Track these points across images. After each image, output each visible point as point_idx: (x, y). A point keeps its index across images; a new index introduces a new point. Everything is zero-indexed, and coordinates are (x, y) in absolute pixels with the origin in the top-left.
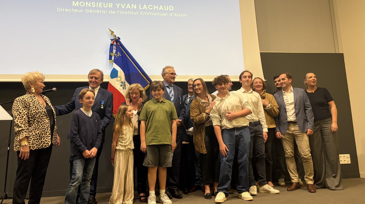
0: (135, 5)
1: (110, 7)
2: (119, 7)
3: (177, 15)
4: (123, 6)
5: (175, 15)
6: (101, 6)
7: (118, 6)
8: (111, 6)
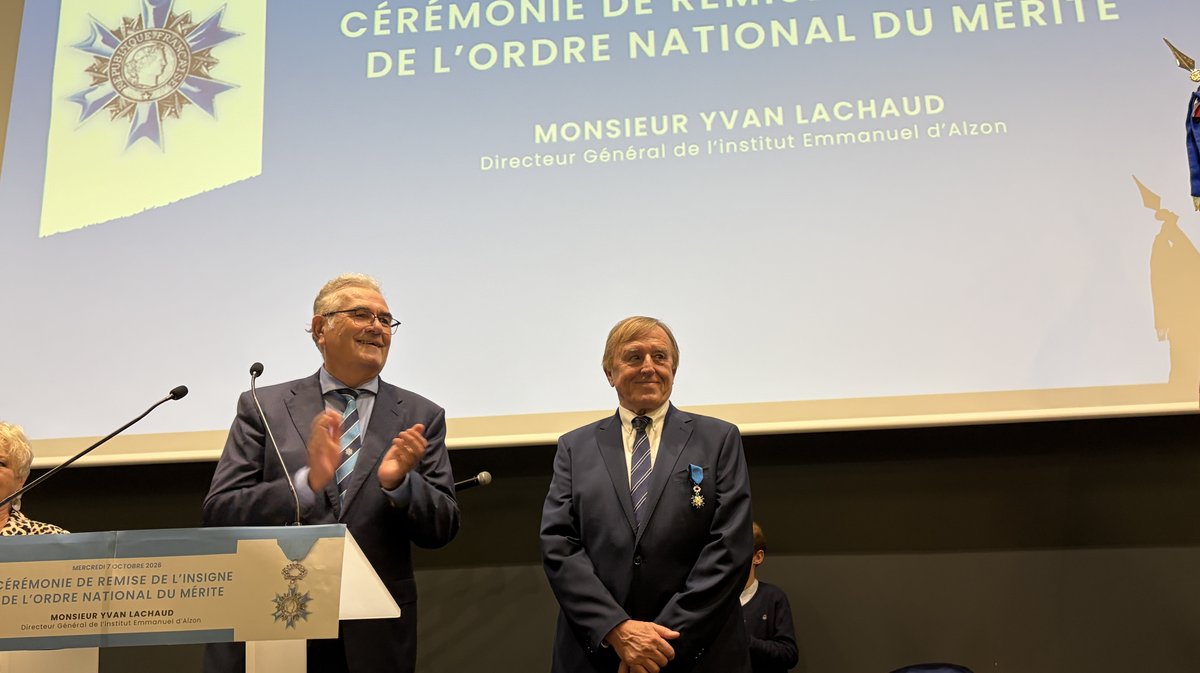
0: (780, 109)
1: (679, 129)
2: (713, 125)
3: (962, 131)
4: (729, 120)
5: (954, 129)
6: (642, 130)
7: (709, 122)
8: (682, 125)
